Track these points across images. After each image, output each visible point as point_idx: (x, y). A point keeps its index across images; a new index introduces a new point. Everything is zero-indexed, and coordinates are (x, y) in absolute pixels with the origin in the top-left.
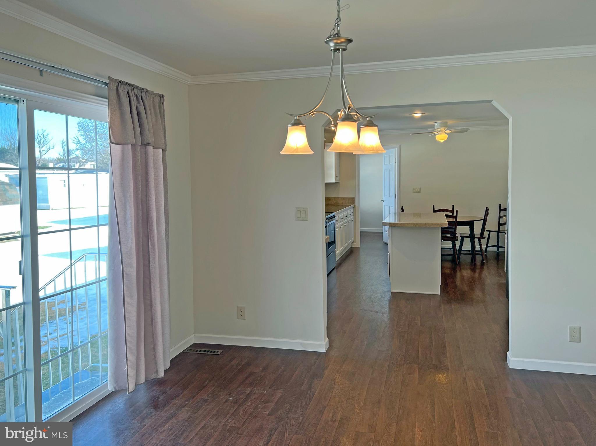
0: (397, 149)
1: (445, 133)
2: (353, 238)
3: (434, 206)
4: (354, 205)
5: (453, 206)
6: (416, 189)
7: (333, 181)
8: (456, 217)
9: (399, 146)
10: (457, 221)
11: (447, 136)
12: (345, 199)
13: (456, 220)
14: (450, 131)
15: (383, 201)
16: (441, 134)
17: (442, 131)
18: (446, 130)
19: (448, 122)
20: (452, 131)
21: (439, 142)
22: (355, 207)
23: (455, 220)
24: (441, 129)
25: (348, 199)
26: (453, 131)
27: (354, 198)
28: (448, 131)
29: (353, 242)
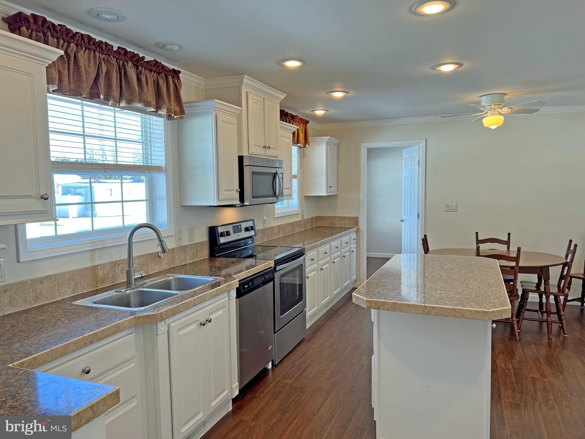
0: (422, 145)
1: (500, 114)
2: (355, 276)
3: (477, 233)
4: (358, 227)
5: (509, 234)
6: (451, 206)
7: (324, 193)
8: (517, 259)
9: (425, 140)
10: (520, 265)
11: (502, 118)
12: (344, 218)
13: (517, 263)
14: (509, 108)
15: (402, 221)
16: (492, 115)
17: (494, 109)
18: (501, 109)
19: (505, 94)
20: (512, 109)
21: (488, 129)
22: (359, 230)
23: (513, 264)
24: (493, 106)
25: (349, 218)
26: (515, 109)
27: (357, 218)
28: (506, 110)
29: (356, 281)
